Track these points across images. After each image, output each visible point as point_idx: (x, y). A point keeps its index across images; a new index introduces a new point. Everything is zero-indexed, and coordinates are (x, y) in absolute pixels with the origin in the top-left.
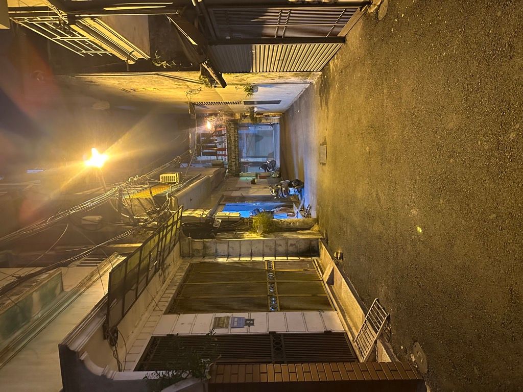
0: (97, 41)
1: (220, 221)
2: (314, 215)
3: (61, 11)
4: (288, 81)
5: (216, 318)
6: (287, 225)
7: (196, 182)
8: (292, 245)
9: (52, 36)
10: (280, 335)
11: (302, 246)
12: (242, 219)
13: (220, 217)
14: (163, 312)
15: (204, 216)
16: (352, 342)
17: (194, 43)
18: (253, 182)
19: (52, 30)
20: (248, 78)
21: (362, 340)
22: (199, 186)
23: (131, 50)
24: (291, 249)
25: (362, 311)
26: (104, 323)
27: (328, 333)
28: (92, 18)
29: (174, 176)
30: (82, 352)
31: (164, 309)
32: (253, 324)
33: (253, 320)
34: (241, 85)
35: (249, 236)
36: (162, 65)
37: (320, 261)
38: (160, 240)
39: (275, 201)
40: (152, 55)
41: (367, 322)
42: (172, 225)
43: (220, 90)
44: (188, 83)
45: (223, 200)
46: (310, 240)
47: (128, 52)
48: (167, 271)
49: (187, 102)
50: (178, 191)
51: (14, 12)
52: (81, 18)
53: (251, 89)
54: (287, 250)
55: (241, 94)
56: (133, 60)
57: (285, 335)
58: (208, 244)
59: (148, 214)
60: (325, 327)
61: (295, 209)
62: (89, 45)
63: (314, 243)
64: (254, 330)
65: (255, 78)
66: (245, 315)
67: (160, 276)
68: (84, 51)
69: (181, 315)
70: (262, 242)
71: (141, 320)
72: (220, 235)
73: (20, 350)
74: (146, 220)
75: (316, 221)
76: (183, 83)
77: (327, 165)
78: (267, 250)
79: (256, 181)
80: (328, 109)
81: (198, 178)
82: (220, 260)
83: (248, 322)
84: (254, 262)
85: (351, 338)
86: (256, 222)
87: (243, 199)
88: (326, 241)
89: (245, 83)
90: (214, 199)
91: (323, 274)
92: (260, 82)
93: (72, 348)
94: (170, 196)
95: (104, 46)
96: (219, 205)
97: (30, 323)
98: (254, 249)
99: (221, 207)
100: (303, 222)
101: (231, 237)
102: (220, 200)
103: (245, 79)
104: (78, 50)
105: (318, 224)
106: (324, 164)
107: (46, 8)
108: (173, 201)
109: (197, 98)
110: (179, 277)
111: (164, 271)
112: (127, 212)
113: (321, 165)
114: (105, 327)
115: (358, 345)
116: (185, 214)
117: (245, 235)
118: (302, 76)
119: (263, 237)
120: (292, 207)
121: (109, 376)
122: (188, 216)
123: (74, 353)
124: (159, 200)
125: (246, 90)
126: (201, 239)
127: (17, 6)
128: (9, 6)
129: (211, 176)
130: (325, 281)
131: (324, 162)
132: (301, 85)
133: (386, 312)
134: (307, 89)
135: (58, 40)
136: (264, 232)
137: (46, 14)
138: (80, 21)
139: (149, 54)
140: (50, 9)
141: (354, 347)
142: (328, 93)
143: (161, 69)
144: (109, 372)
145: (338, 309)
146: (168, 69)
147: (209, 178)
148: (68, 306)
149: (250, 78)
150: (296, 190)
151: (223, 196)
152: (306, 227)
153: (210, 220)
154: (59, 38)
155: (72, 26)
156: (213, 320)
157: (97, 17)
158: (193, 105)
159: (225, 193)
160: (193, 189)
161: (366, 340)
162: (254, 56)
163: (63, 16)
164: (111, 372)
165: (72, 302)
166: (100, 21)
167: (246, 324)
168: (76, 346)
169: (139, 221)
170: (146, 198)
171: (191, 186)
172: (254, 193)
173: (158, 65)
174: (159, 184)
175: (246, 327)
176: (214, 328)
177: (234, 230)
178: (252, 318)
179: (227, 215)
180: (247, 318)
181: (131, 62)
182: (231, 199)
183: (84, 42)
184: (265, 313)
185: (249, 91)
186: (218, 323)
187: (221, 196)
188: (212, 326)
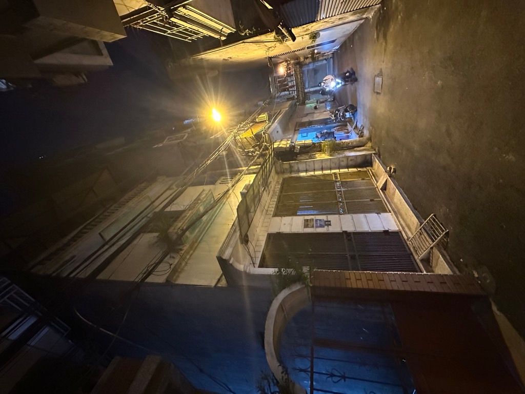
0: (194, 27)
1: (299, 147)
2: (366, 133)
3: (159, 7)
4: (347, 20)
5: (305, 220)
6: (347, 145)
7: (279, 118)
8: (351, 160)
9: (164, 32)
10: (350, 233)
11: (359, 160)
12: (313, 143)
13: (299, 145)
14: (272, 215)
15: (288, 146)
16: (406, 240)
17: (270, 7)
18: (316, 108)
19: (162, 26)
20: (312, 27)
21: (417, 242)
23: (220, 27)
24: (350, 163)
25: (416, 219)
27: (386, 232)
28: (184, 6)
29: (264, 116)
30: (230, 258)
31: (272, 213)
32: (330, 225)
33: (330, 221)
34: (306, 35)
35: (320, 156)
36: (246, 34)
37: (373, 171)
39: (335, 123)
40: (237, 27)
41: (423, 230)
42: (269, 157)
43: (289, 42)
44: (266, 43)
45: (297, 126)
46: (365, 156)
47: (219, 30)
48: (270, 187)
49: (266, 58)
50: (269, 128)
51: (129, 19)
52: (175, 9)
53: (314, 36)
54: (347, 164)
55: (306, 42)
56: (224, 36)
57: (354, 233)
58: (293, 165)
59: (253, 147)
60: (384, 227)
61: (349, 127)
62: (191, 32)
63: (368, 157)
64: (331, 229)
65: (318, 25)
66: (324, 217)
67: (266, 191)
69: (283, 218)
70: (330, 160)
71: (260, 221)
72: (299, 157)
74: (252, 152)
75: (370, 139)
76: (263, 44)
77: (382, 94)
78: (333, 165)
79: (317, 107)
80: (386, 43)
82: (303, 174)
83: (327, 223)
84: (324, 175)
85: (406, 238)
86: (324, 146)
87: (310, 123)
88: (379, 155)
89: (309, 32)
90: (291, 126)
91: (377, 182)
92: (322, 28)
93: (224, 258)
94: (264, 133)
95: (201, 30)
96: (295, 130)
97: (202, 224)
98: (324, 165)
100: (359, 141)
101: (307, 158)
102: (295, 128)
103: (310, 28)
104: (186, 38)
105: (371, 142)
106: (378, 93)
107: (147, 8)
108: (267, 137)
109: (272, 53)
110: (278, 189)
111: (268, 187)
113: (375, 94)
115: (412, 244)
116: (276, 145)
117: (317, 155)
118: (359, 13)
119: (330, 156)
120: (346, 125)
121: (248, 272)
122: (278, 147)
124: (258, 137)
125: (310, 38)
126: (288, 161)
127: (128, 12)
128: (120, 15)
129: (288, 109)
130: (380, 187)
131: (378, 91)
132: (356, 22)
133: (444, 227)
134: (361, 25)
135: (169, 34)
136: (331, 152)
138: (175, 12)
139: (235, 27)
140: (150, 8)
141: (408, 244)
142: (387, 27)
143: (246, 37)
144: (247, 269)
145: (392, 212)
146: (251, 36)
147: (286, 111)
148: (219, 212)
149: (313, 27)
150: (351, 114)
151: (297, 123)
152: (361, 144)
153: (292, 147)
154: (169, 32)
155: (172, 19)
156: (303, 221)
157: (186, 4)
158: (270, 58)
159: (298, 120)
161: (421, 244)
162: (320, 5)
163: (162, 11)
164: (248, 268)
165: (220, 209)
166: (190, 7)
167: (326, 225)
168: (226, 256)
169: (248, 152)
170: (250, 137)
171: (276, 121)
172: (317, 117)
173: (243, 34)
174: (256, 123)
175: (326, 227)
176: (305, 227)
177: (308, 152)
178: (329, 220)
179: (303, 142)
180: (325, 219)
181: (223, 38)
182: (303, 125)
183: (186, 30)
184: (337, 216)
185: (313, 38)
186: (307, 224)
187: (295, 123)
188: (303, 226)
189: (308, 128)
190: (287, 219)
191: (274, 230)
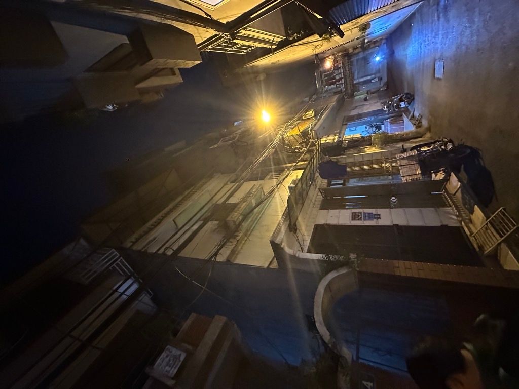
0: (250, 43)
1: (347, 142)
2: (425, 123)
3: (226, 34)
4: (401, 6)
5: (353, 213)
6: (401, 137)
7: (325, 114)
9: (226, 50)
10: (401, 227)
12: (363, 137)
13: (347, 139)
14: (319, 208)
15: (335, 141)
17: (319, 17)
18: (366, 100)
19: (225, 46)
20: (362, 20)
21: (482, 237)
22: (328, 116)
23: (272, 38)
26: (289, 224)
27: (444, 228)
28: (244, 29)
29: (311, 113)
30: (281, 243)
31: (319, 206)
32: (380, 218)
33: (379, 215)
34: (355, 28)
35: (369, 150)
36: (294, 38)
38: (311, 166)
39: (388, 114)
40: (287, 35)
42: (316, 153)
43: (337, 38)
44: (313, 43)
45: (345, 120)
47: (270, 40)
48: (317, 181)
49: (313, 55)
50: (316, 124)
51: (202, 46)
52: (238, 32)
53: (364, 28)
55: (356, 33)
56: (275, 44)
57: (406, 227)
58: (340, 160)
59: (299, 144)
60: (441, 222)
62: (246, 46)
64: (381, 222)
65: (368, 17)
66: (373, 211)
67: (313, 185)
68: (245, 51)
69: (330, 210)
70: (380, 154)
72: (348, 152)
74: (299, 148)
75: (429, 129)
76: (310, 44)
79: (368, 98)
81: (327, 108)
83: (376, 216)
84: (374, 169)
85: (468, 233)
86: (375, 139)
87: (360, 116)
89: (359, 25)
90: (339, 121)
92: (372, 19)
93: (276, 242)
94: (311, 130)
95: (255, 43)
96: (343, 125)
98: (374, 159)
99: (344, 127)
100: (416, 132)
101: (356, 152)
102: (343, 122)
103: (359, 21)
104: (241, 52)
105: (430, 132)
106: (439, 79)
107: (216, 35)
108: (313, 133)
109: (318, 51)
110: (324, 183)
111: (315, 182)
112: (288, 145)
113: (436, 80)
114: (290, 226)
115: (476, 239)
116: (323, 141)
117: (366, 149)
119: (381, 149)
120: (401, 116)
122: (325, 143)
123: (277, 244)
124: (304, 134)
125: (360, 31)
126: (335, 156)
129: (334, 103)
131: (439, 77)
132: (414, 5)
136: (382, 145)
137: (216, 40)
138: (237, 34)
139: (285, 35)
140: (219, 35)
141: (471, 240)
143: (295, 41)
144: (296, 253)
145: (453, 206)
146: (299, 39)
147: (334, 106)
150: (406, 103)
151: (345, 117)
152: (419, 135)
153: (340, 142)
154: (229, 49)
155: (235, 41)
156: (351, 214)
157: (247, 27)
158: (317, 55)
159: (346, 114)
160: (325, 120)
163: (227, 36)
164: (298, 253)
165: (270, 202)
166: (249, 28)
167: (375, 218)
169: (295, 149)
170: (297, 135)
171: (322, 117)
172: (367, 109)
173: (291, 39)
174: (303, 120)
175: (375, 220)
176: (352, 220)
177: (357, 147)
178: (378, 213)
179: (351, 137)
180: (374, 213)
181: (274, 47)
182: (351, 119)
183: (243, 45)
184: (388, 210)
185: (363, 30)
186: (355, 217)
187: (343, 118)
188: (351, 219)
189: (356, 121)
190: (334, 212)
191: (322, 221)
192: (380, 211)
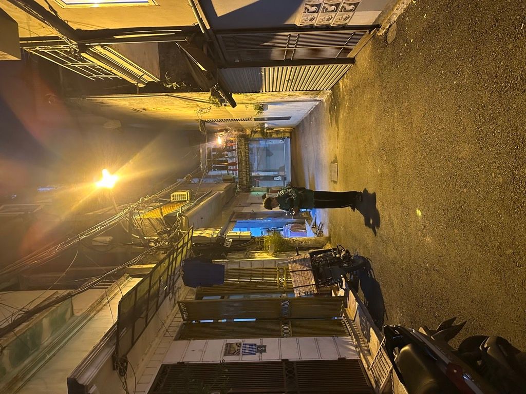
0: (107, 67)
1: (231, 240)
2: (326, 233)
3: (72, 41)
4: (298, 99)
5: (227, 345)
6: (299, 244)
7: (207, 200)
9: (63, 63)
10: (293, 362)
12: (253, 238)
13: (231, 237)
14: (174, 338)
15: (215, 236)
16: (366, 370)
17: (203, 69)
19: (64, 57)
20: (257, 97)
21: (378, 369)
22: (209, 204)
23: (140, 74)
26: (114, 353)
27: (342, 360)
28: (102, 46)
29: (185, 194)
30: (91, 385)
31: (174, 335)
32: (265, 351)
33: (265, 347)
34: (251, 104)
35: (262, 256)
36: (172, 87)
38: (170, 264)
39: (287, 218)
40: (162, 77)
41: (382, 349)
42: (183, 247)
43: (229, 108)
44: (198, 103)
45: (234, 216)
47: (138, 75)
49: (197, 120)
50: (189, 210)
51: (26, 42)
52: (91, 46)
53: (261, 107)
55: (252, 112)
56: (143, 83)
57: (297, 362)
59: (159, 234)
60: (339, 354)
61: (307, 226)
62: (98, 70)
64: (266, 357)
65: (264, 97)
66: (256, 341)
67: (170, 299)
68: (95, 76)
69: (192, 341)
70: (273, 263)
71: (151, 346)
72: (230, 255)
73: (29, 380)
74: (157, 241)
75: (329, 239)
76: (194, 103)
77: (338, 183)
79: (267, 196)
80: (338, 128)
81: (209, 195)
83: (260, 349)
85: (366, 366)
86: (267, 241)
87: (254, 216)
89: (255, 101)
90: (225, 216)
92: (270, 100)
93: (81, 382)
94: (180, 215)
95: (114, 71)
96: (230, 222)
97: (39, 351)
99: (232, 225)
100: (315, 241)
101: (242, 257)
102: (231, 218)
103: (255, 98)
104: (89, 75)
105: (330, 243)
106: (335, 182)
107: (57, 38)
108: (184, 221)
109: (207, 116)
111: (174, 294)
112: (137, 232)
113: (333, 183)
114: (114, 357)
115: (373, 373)
116: (196, 234)
117: (256, 255)
118: (312, 94)
119: (275, 257)
120: (303, 223)
122: (198, 236)
123: (82, 387)
124: (170, 220)
125: (256, 109)
127: (29, 36)
128: (20, 37)
129: (222, 192)
131: (335, 180)
132: (311, 102)
134: (317, 106)
135: (69, 66)
136: (276, 252)
137: (56, 43)
138: (90, 49)
139: (159, 77)
140: (61, 39)
141: (369, 375)
142: (338, 111)
143: (171, 90)
145: (352, 334)
146: (178, 90)
147: (220, 194)
148: (78, 331)
149: (260, 98)
151: (234, 213)
152: (318, 245)
153: (221, 239)
154: (70, 64)
155: (82, 54)
156: (224, 346)
157: (107, 45)
158: (203, 122)
159: (236, 209)
160: (204, 207)
161: (381, 368)
162: (263, 78)
163: (74, 45)
165: (82, 327)
166: (110, 48)
167: (258, 351)
168: (85, 380)
169: (150, 241)
170: (156, 218)
171: (202, 204)
173: (169, 86)
174: (170, 202)
175: (258, 354)
176: (225, 355)
177: (245, 250)
178: (263, 345)
179: (238, 234)
180: (258, 344)
181: (141, 85)
182: (243, 216)
183: (94, 67)
184: (277, 339)
185: (259, 109)
186: (229, 351)
187: (231, 213)
188: (223, 353)
189: (249, 220)
190: (197, 344)
191: (173, 358)
192: (267, 341)
